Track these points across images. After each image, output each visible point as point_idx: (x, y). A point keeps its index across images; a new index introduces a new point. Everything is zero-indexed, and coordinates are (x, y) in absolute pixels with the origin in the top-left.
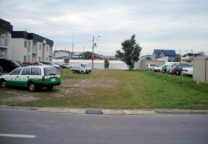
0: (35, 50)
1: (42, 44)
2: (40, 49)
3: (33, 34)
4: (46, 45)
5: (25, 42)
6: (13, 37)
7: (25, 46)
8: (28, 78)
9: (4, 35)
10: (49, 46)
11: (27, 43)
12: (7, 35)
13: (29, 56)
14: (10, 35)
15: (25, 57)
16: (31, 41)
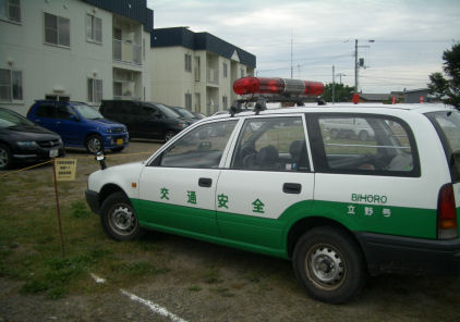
0: (212, 80)
1: (228, 63)
2: (225, 75)
3: (205, 34)
4: (239, 67)
5: (188, 58)
6: (154, 44)
7: (188, 68)
8: (293, 199)
9: (131, 36)
10: (245, 68)
11: (193, 59)
12: (137, 36)
13: (198, 95)
14: (146, 37)
15: (188, 97)
16: (203, 55)
